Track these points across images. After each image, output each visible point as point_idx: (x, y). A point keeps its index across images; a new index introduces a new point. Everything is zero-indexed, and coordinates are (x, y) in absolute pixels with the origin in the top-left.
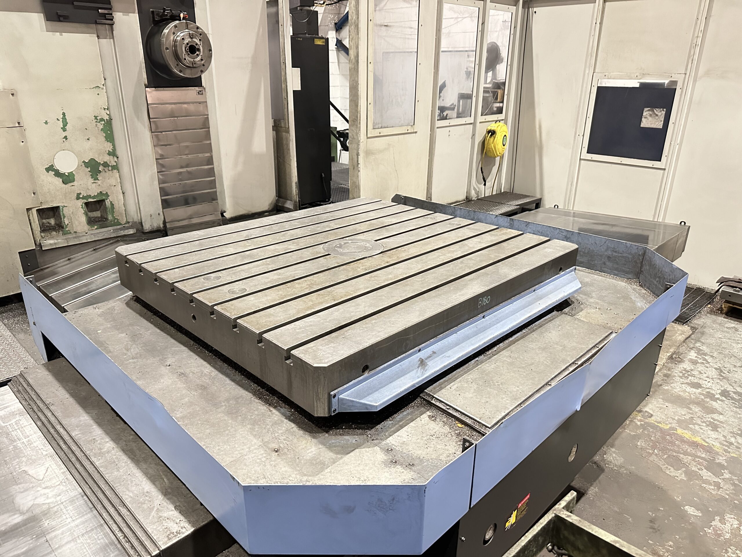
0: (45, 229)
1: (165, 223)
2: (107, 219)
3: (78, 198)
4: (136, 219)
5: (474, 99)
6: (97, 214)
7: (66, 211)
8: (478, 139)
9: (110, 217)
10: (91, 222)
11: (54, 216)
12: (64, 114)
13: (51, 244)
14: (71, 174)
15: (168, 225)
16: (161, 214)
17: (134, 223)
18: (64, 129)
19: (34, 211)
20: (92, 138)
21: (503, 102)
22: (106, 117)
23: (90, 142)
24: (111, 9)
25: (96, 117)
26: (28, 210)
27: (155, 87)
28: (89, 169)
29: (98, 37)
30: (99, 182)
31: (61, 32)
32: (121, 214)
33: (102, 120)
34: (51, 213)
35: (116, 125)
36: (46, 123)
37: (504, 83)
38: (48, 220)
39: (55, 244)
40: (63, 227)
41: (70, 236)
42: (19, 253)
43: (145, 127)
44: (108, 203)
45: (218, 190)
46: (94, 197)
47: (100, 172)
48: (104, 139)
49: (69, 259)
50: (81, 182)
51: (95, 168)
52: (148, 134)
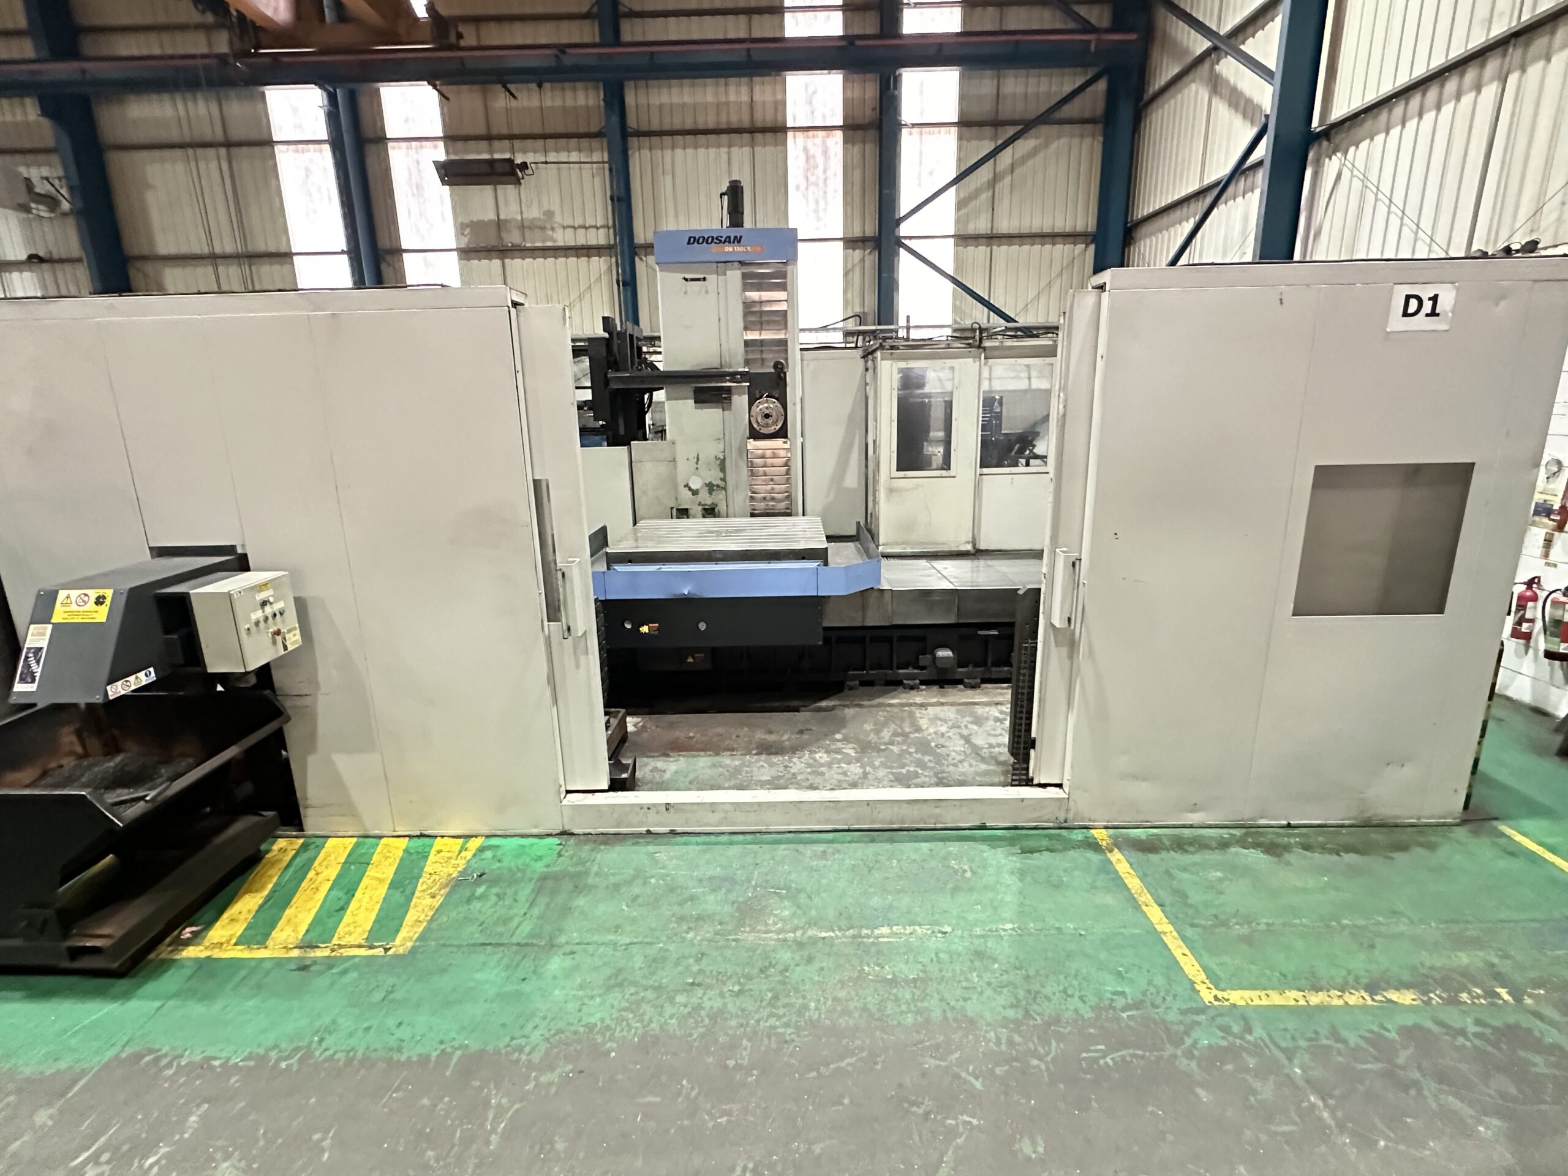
3: (699, 505)
7: (691, 512)
11: (685, 514)
12: (698, 455)
14: (698, 490)
18: (697, 463)
19: (675, 510)
20: (712, 470)
22: (722, 457)
23: (711, 472)
24: (729, 394)
25: (717, 457)
26: (672, 508)
27: (754, 439)
28: (708, 488)
29: (723, 410)
30: (713, 496)
31: (704, 409)
33: (720, 459)
34: (683, 512)
35: (728, 463)
36: (688, 459)
43: (744, 463)
44: (716, 510)
46: (709, 505)
47: (715, 490)
48: (719, 470)
50: (703, 496)
51: (711, 487)
52: (745, 468)
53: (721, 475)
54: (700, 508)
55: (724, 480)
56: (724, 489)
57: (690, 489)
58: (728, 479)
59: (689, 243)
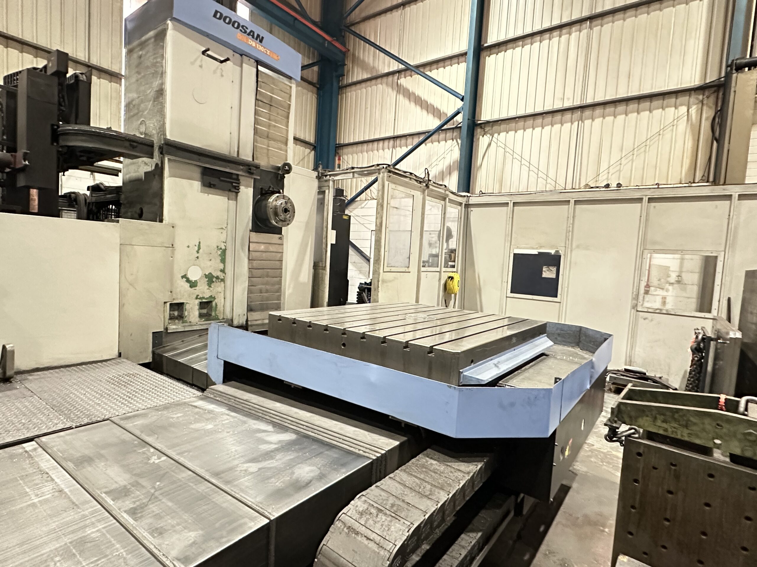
0: (172, 318)
1: (247, 321)
2: (211, 315)
3: (197, 298)
4: (229, 316)
5: (440, 257)
6: (204, 311)
7: (187, 307)
8: (443, 282)
9: (213, 314)
10: (201, 316)
11: (178, 310)
12: (200, 243)
13: (174, 329)
14: (196, 281)
15: (249, 323)
16: (246, 314)
17: (227, 319)
18: (198, 252)
19: (168, 304)
20: (213, 260)
21: (454, 261)
22: (223, 248)
23: (211, 262)
24: (239, 184)
25: (218, 247)
26: (165, 303)
27: (256, 232)
28: (207, 280)
29: (228, 199)
30: (211, 289)
31: (208, 194)
32: (220, 312)
33: (221, 249)
34: (176, 307)
35: (229, 254)
36: (188, 247)
37: (455, 250)
38: (173, 312)
39: (177, 329)
40: (183, 318)
41: (186, 324)
42: (153, 333)
43: (245, 255)
44: (214, 304)
45: (282, 302)
46: (207, 298)
47: (213, 282)
48: (219, 261)
49: (183, 341)
50: (201, 288)
51: (210, 279)
52: (246, 260)
53: (221, 266)
54: (197, 302)
55: (223, 271)
56: (223, 280)
57: (188, 281)
58: (226, 271)
59: (215, 16)
